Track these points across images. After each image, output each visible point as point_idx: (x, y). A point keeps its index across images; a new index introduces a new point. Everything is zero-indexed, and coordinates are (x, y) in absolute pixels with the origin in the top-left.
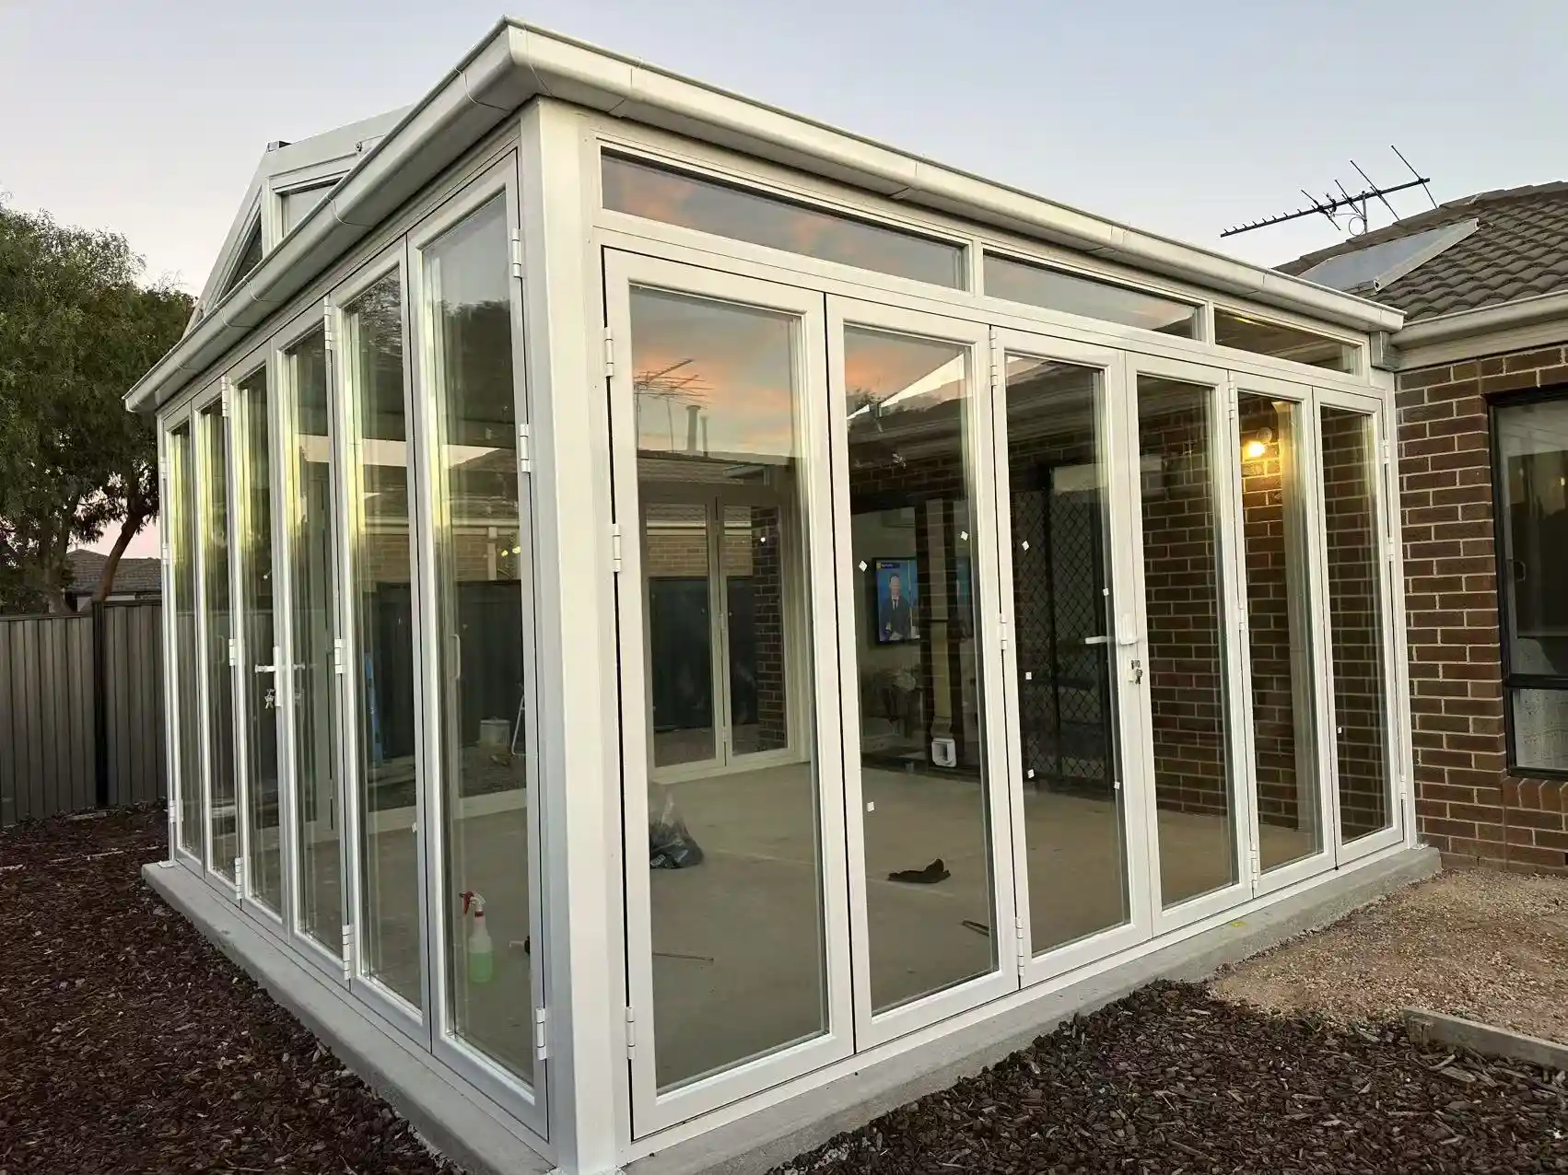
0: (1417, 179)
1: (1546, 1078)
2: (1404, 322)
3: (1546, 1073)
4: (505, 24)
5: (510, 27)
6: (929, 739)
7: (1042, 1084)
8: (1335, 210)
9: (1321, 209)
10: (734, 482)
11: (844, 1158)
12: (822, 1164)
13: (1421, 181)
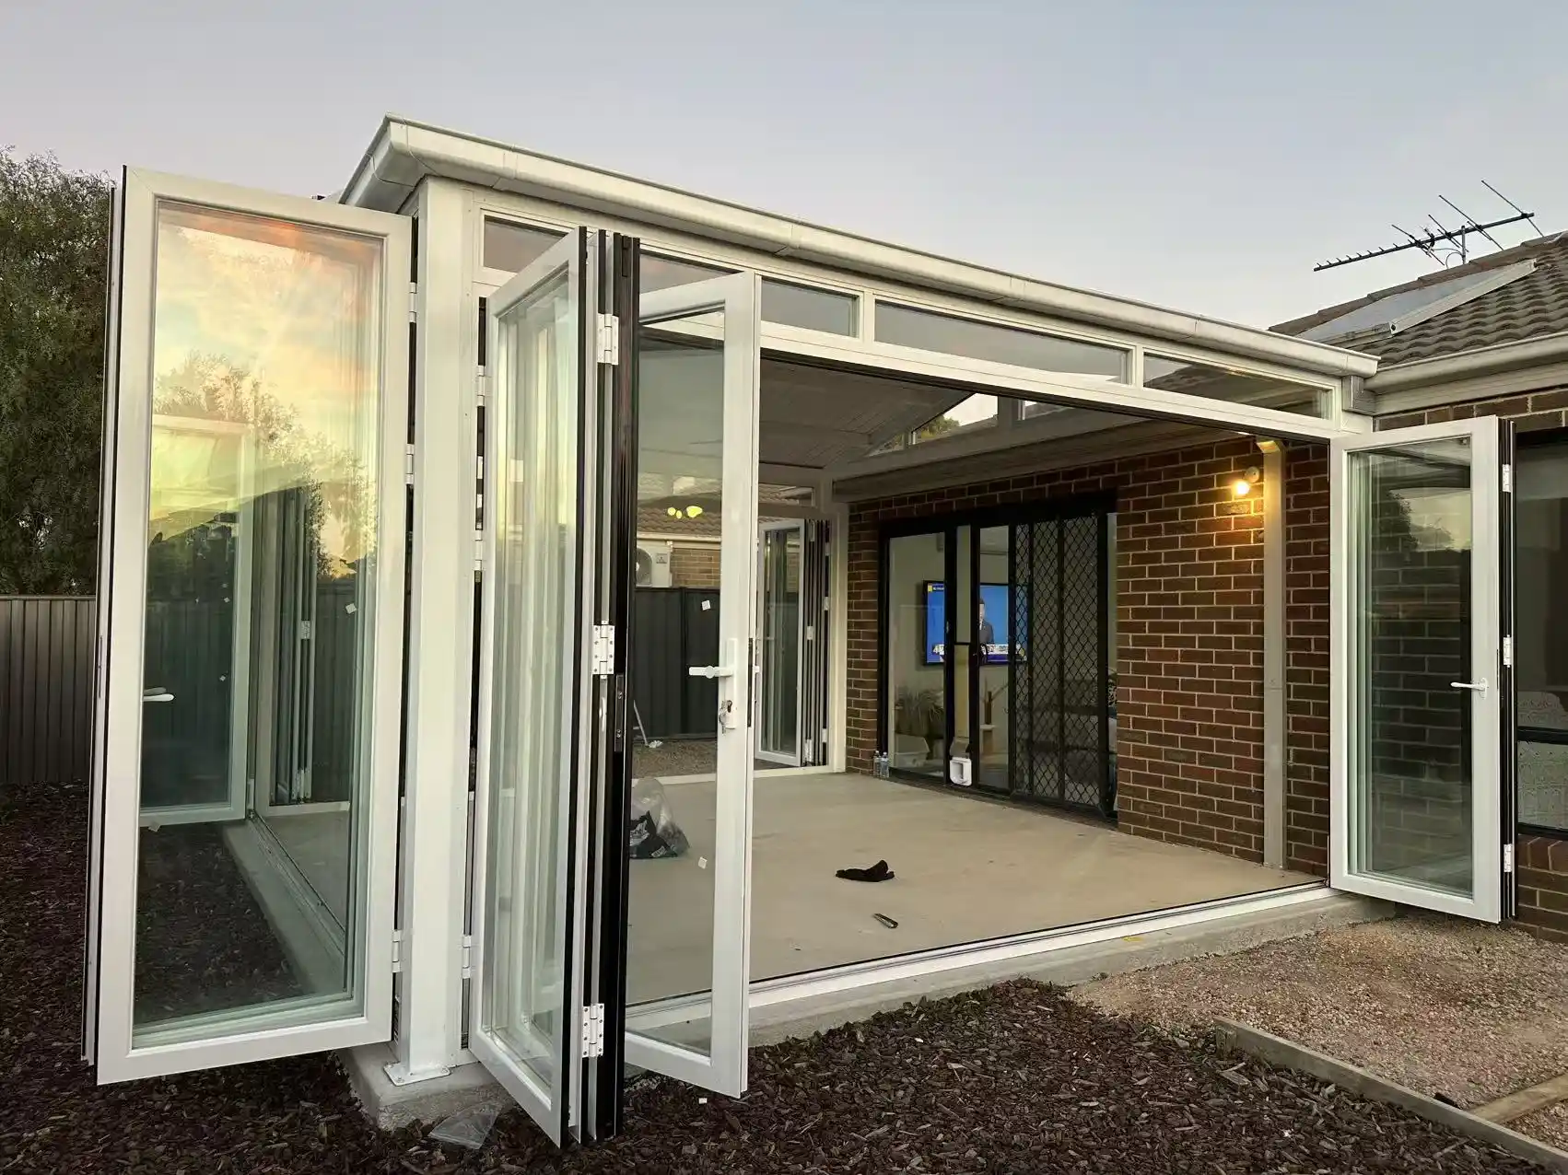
0: (1520, 214)
1: (1316, 1089)
2: (1378, 367)
3: (1318, 1084)
4: (388, 121)
5: (392, 123)
6: (948, 758)
7: (858, 1050)
8: (1432, 245)
9: (1419, 244)
10: (792, 502)
11: (654, 1087)
12: (632, 1089)
13: (1524, 216)
